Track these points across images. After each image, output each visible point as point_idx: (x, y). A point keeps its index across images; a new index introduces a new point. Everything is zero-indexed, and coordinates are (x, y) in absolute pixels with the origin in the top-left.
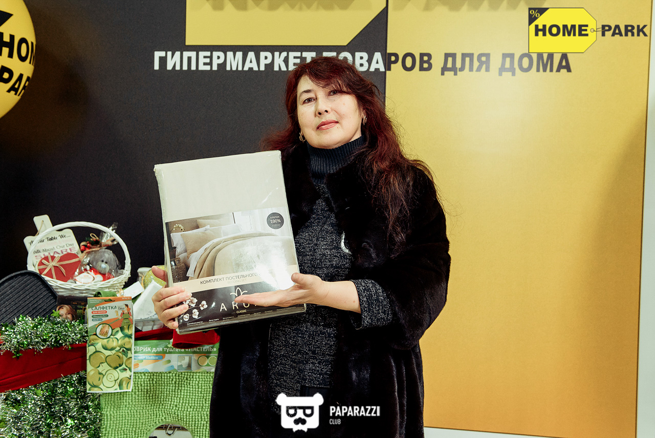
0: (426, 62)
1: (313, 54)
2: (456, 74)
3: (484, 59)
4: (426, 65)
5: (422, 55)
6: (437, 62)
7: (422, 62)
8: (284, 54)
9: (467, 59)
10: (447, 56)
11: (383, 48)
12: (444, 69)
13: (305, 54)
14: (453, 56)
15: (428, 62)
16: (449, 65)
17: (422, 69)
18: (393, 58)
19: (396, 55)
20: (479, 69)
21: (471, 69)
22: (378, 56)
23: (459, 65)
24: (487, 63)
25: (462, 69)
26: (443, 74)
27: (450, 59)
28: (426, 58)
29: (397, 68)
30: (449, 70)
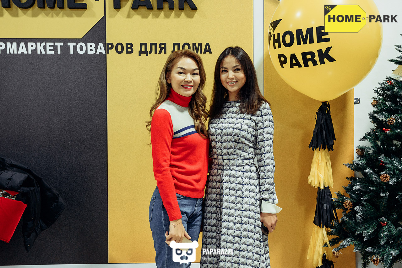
0: (129, 48)
1: (62, 44)
2: (147, 55)
3: (163, 46)
4: (129, 50)
5: (127, 44)
6: (136, 48)
7: (127, 48)
8: (43, 44)
9: (153, 47)
10: (142, 44)
11: (104, 40)
12: (140, 53)
13: (56, 44)
14: (145, 44)
15: (131, 48)
16: (143, 50)
17: (127, 52)
18: (110, 46)
19: (112, 44)
20: (160, 52)
21: (156, 52)
22: (101, 45)
23: (149, 50)
24: (165, 48)
25: (151, 52)
26: (140, 55)
27: (143, 47)
28: (129, 46)
29: (113, 52)
30: (143, 53)
